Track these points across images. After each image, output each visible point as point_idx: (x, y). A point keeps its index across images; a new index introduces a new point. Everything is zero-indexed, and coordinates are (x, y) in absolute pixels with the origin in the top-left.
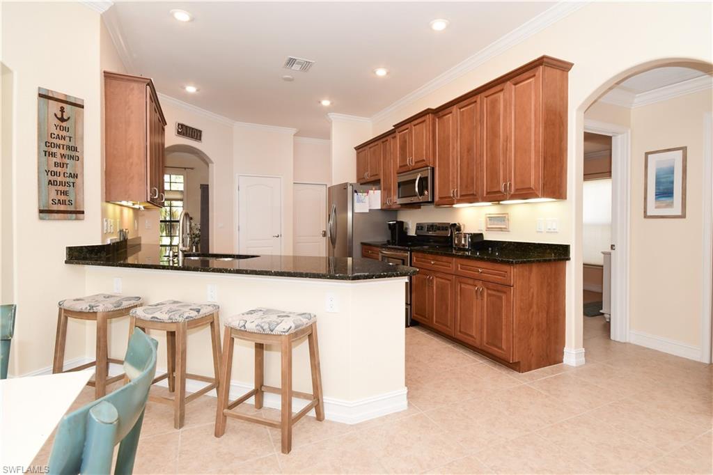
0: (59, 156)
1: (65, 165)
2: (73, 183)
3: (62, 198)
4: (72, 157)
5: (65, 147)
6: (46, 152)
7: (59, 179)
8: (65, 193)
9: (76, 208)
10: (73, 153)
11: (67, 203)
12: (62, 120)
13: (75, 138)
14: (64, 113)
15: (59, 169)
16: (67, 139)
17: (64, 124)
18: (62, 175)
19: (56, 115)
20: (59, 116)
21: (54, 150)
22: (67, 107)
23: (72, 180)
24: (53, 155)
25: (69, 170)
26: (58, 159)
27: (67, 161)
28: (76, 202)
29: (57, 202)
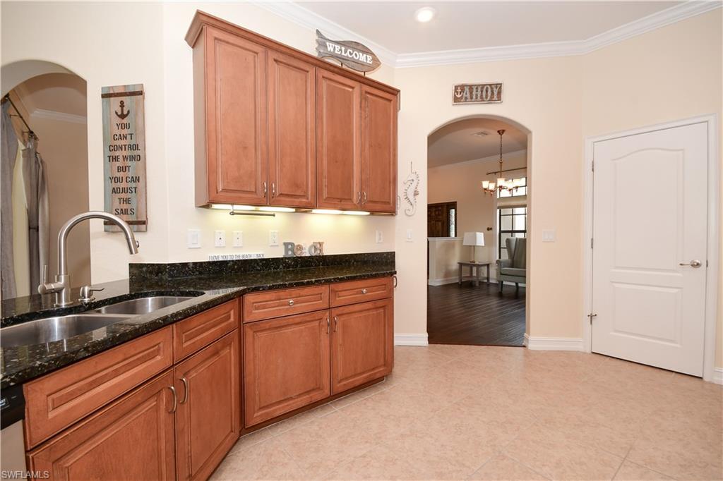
0: (121, 159)
1: (127, 168)
2: (135, 188)
3: (125, 206)
4: (133, 158)
5: (127, 147)
6: (109, 157)
7: (122, 185)
8: (127, 201)
9: (137, 218)
10: (135, 153)
11: (129, 212)
12: (122, 116)
13: (136, 134)
14: (124, 108)
15: (121, 174)
16: (129, 137)
17: (125, 121)
18: (124, 180)
19: (116, 113)
20: (119, 113)
21: (117, 153)
22: (126, 100)
23: (133, 185)
24: (116, 159)
25: (130, 174)
26: (120, 163)
27: (129, 163)
28: (137, 210)
29: (119, 211)
